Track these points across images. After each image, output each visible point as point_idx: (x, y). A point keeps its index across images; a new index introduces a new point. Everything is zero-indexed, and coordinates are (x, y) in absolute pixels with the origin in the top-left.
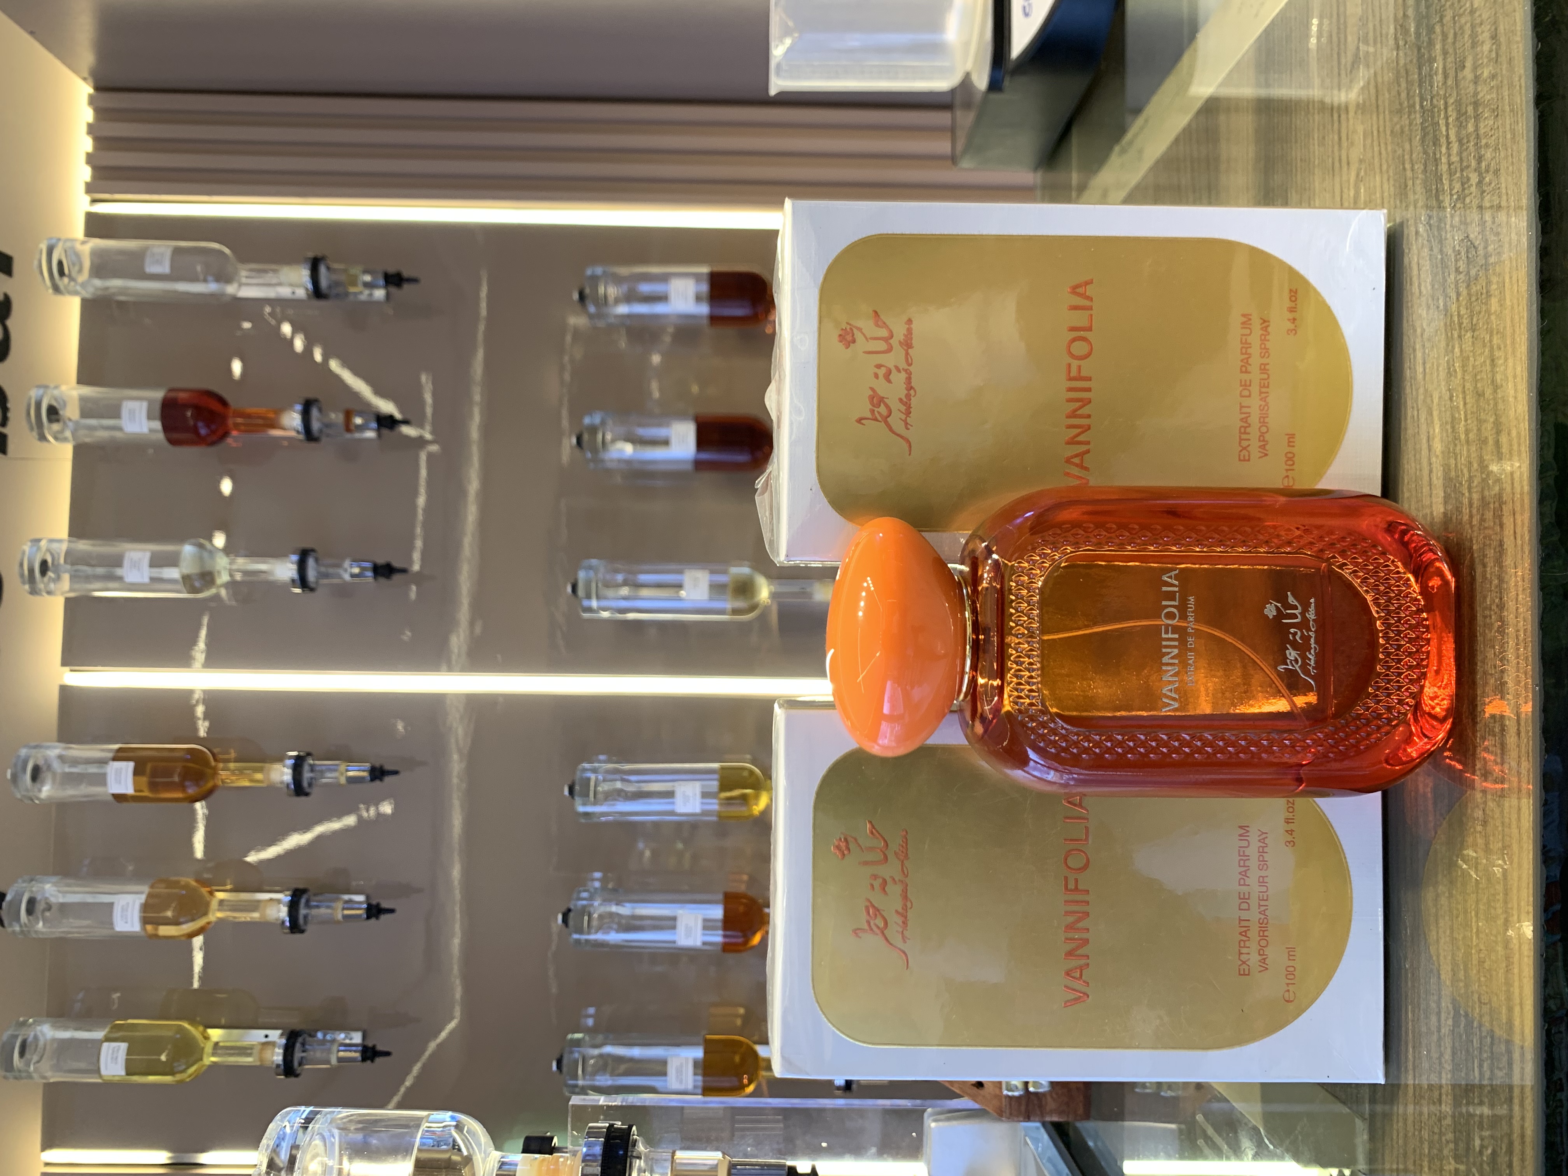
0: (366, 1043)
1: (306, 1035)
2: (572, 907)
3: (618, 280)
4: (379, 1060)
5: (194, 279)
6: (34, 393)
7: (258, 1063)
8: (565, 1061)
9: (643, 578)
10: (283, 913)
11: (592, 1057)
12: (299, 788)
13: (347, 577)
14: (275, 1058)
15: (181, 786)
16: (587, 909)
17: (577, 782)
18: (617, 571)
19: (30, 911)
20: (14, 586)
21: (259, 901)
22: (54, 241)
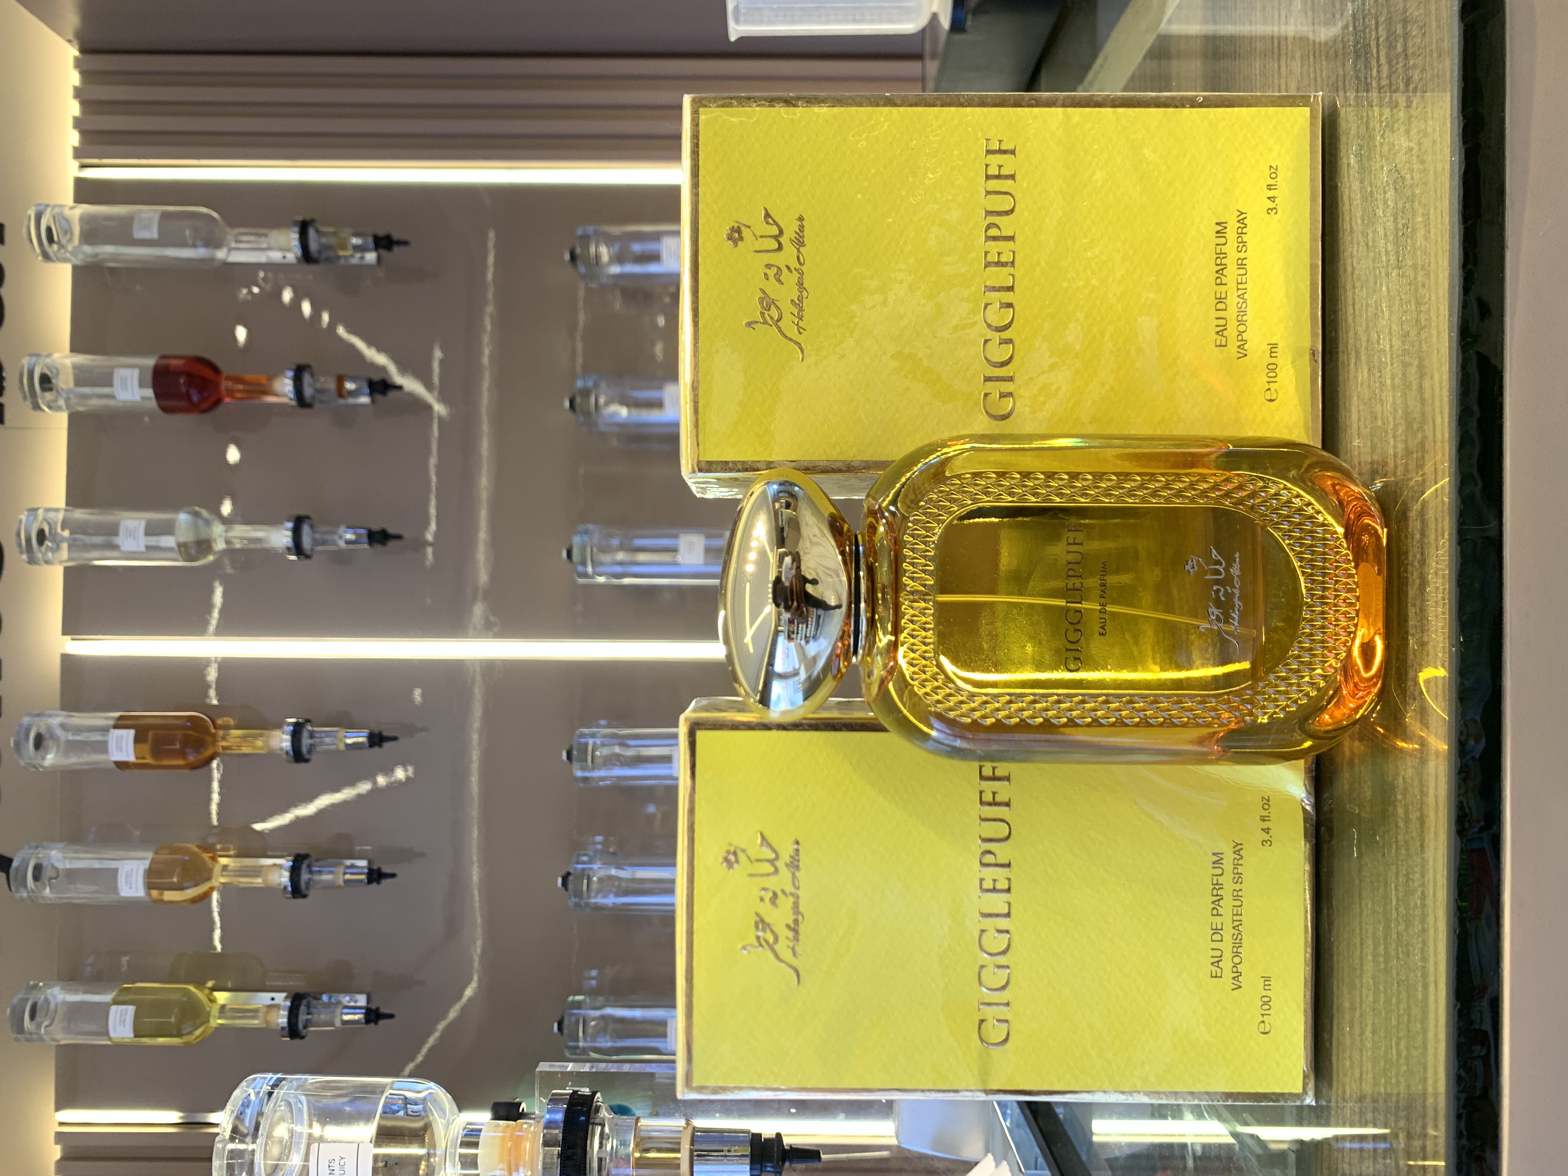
0: (370, 1006)
1: (310, 999)
2: (571, 871)
3: (609, 240)
4: (382, 1022)
5: (183, 244)
6: (26, 362)
7: (264, 1026)
8: (566, 1022)
9: (639, 542)
10: (284, 878)
11: (593, 1019)
12: (298, 755)
13: (342, 544)
14: (280, 1020)
15: (182, 754)
16: (586, 873)
17: (575, 747)
18: (611, 536)
19: (36, 877)
20: (13, 557)
21: (262, 867)
22: (42, 207)
